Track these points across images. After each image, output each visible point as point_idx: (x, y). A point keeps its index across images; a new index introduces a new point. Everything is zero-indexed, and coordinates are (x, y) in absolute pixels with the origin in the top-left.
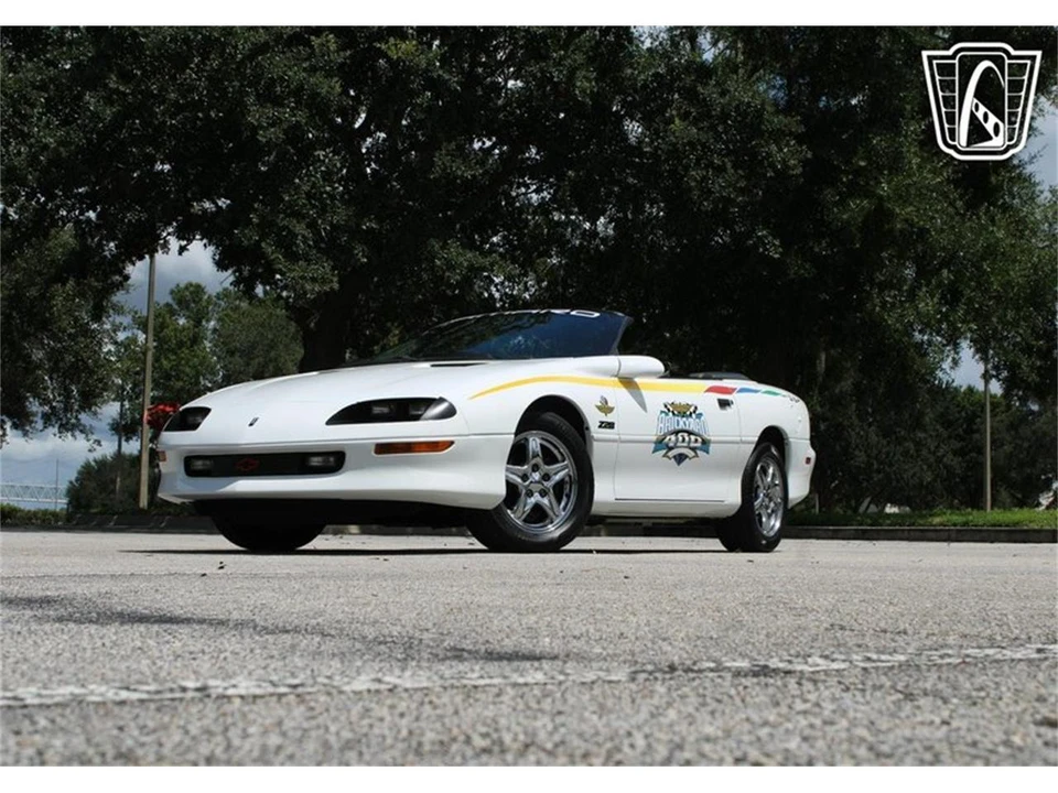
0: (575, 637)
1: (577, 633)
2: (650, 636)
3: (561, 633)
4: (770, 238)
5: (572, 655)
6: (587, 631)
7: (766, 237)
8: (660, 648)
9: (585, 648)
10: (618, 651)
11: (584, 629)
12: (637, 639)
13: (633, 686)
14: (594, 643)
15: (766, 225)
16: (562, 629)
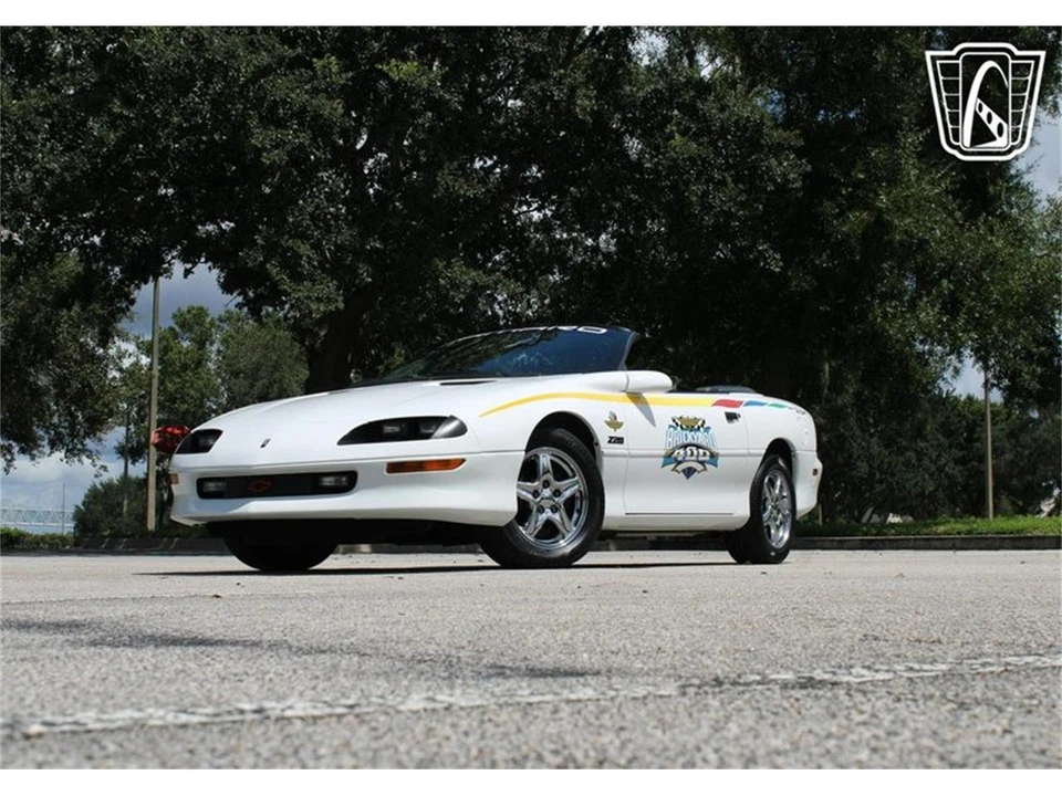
0: (613, 652)
1: (614, 648)
2: (688, 650)
3: (598, 649)
4: (771, 252)
5: (613, 671)
6: (624, 646)
7: (766, 251)
9: (625, 663)
11: (620, 644)
12: (675, 653)
14: (633, 658)
15: (766, 239)
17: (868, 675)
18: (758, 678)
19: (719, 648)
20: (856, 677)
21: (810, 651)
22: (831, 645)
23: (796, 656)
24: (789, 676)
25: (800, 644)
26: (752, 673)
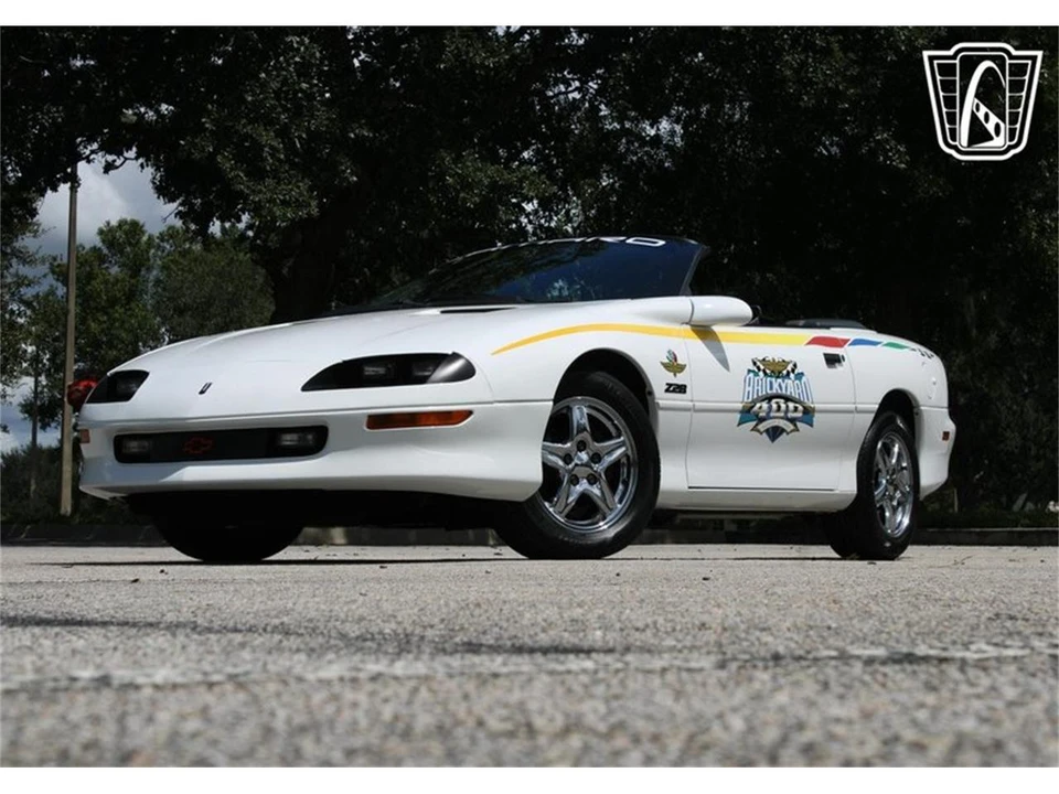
0: (637, 629)
1: (640, 625)
2: (743, 627)
3: (618, 625)
4: (893, 143)
5: (633, 648)
6: (655, 623)
7: (887, 141)
8: (758, 639)
9: (652, 641)
10: (698, 643)
11: (649, 620)
12: (725, 629)
13: (723, 674)
14: (664, 636)
15: (887, 126)
16: (619, 621)
17: (992, 651)
18: (834, 653)
19: (788, 624)
20: (976, 652)
21: (916, 629)
22: (946, 624)
23: (894, 634)
24: (880, 652)
25: (903, 621)
26: (828, 648)
